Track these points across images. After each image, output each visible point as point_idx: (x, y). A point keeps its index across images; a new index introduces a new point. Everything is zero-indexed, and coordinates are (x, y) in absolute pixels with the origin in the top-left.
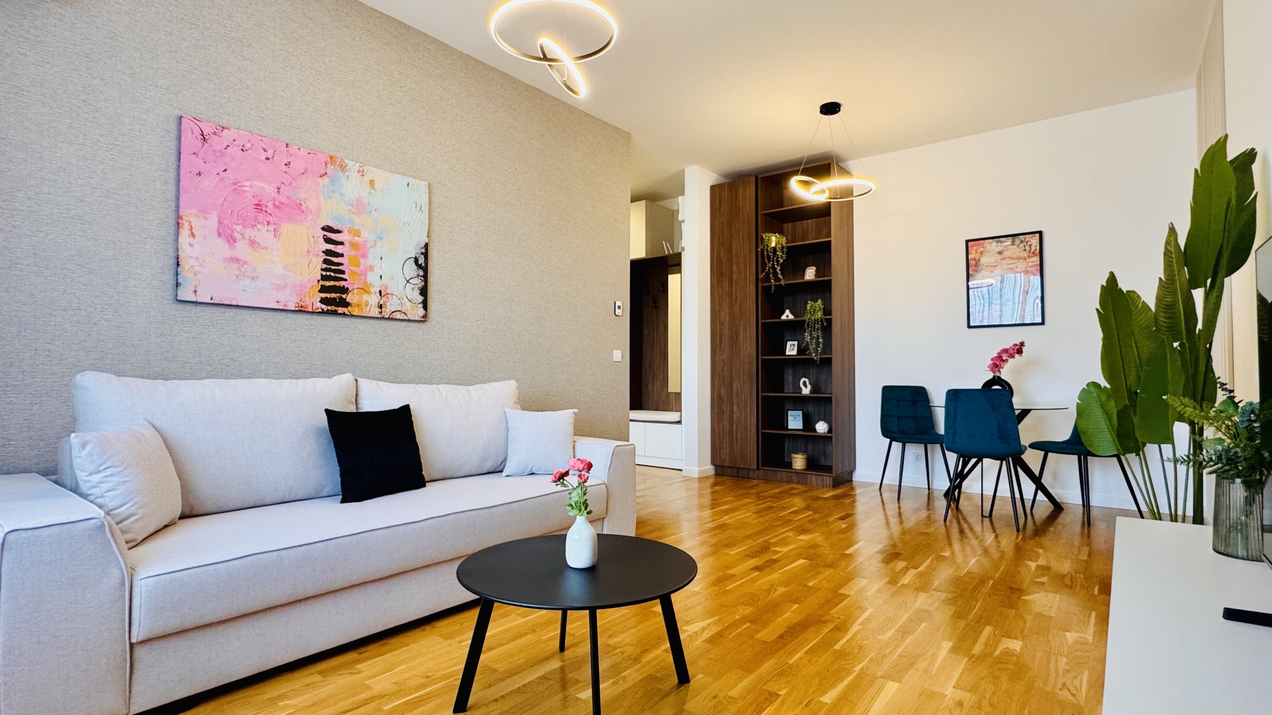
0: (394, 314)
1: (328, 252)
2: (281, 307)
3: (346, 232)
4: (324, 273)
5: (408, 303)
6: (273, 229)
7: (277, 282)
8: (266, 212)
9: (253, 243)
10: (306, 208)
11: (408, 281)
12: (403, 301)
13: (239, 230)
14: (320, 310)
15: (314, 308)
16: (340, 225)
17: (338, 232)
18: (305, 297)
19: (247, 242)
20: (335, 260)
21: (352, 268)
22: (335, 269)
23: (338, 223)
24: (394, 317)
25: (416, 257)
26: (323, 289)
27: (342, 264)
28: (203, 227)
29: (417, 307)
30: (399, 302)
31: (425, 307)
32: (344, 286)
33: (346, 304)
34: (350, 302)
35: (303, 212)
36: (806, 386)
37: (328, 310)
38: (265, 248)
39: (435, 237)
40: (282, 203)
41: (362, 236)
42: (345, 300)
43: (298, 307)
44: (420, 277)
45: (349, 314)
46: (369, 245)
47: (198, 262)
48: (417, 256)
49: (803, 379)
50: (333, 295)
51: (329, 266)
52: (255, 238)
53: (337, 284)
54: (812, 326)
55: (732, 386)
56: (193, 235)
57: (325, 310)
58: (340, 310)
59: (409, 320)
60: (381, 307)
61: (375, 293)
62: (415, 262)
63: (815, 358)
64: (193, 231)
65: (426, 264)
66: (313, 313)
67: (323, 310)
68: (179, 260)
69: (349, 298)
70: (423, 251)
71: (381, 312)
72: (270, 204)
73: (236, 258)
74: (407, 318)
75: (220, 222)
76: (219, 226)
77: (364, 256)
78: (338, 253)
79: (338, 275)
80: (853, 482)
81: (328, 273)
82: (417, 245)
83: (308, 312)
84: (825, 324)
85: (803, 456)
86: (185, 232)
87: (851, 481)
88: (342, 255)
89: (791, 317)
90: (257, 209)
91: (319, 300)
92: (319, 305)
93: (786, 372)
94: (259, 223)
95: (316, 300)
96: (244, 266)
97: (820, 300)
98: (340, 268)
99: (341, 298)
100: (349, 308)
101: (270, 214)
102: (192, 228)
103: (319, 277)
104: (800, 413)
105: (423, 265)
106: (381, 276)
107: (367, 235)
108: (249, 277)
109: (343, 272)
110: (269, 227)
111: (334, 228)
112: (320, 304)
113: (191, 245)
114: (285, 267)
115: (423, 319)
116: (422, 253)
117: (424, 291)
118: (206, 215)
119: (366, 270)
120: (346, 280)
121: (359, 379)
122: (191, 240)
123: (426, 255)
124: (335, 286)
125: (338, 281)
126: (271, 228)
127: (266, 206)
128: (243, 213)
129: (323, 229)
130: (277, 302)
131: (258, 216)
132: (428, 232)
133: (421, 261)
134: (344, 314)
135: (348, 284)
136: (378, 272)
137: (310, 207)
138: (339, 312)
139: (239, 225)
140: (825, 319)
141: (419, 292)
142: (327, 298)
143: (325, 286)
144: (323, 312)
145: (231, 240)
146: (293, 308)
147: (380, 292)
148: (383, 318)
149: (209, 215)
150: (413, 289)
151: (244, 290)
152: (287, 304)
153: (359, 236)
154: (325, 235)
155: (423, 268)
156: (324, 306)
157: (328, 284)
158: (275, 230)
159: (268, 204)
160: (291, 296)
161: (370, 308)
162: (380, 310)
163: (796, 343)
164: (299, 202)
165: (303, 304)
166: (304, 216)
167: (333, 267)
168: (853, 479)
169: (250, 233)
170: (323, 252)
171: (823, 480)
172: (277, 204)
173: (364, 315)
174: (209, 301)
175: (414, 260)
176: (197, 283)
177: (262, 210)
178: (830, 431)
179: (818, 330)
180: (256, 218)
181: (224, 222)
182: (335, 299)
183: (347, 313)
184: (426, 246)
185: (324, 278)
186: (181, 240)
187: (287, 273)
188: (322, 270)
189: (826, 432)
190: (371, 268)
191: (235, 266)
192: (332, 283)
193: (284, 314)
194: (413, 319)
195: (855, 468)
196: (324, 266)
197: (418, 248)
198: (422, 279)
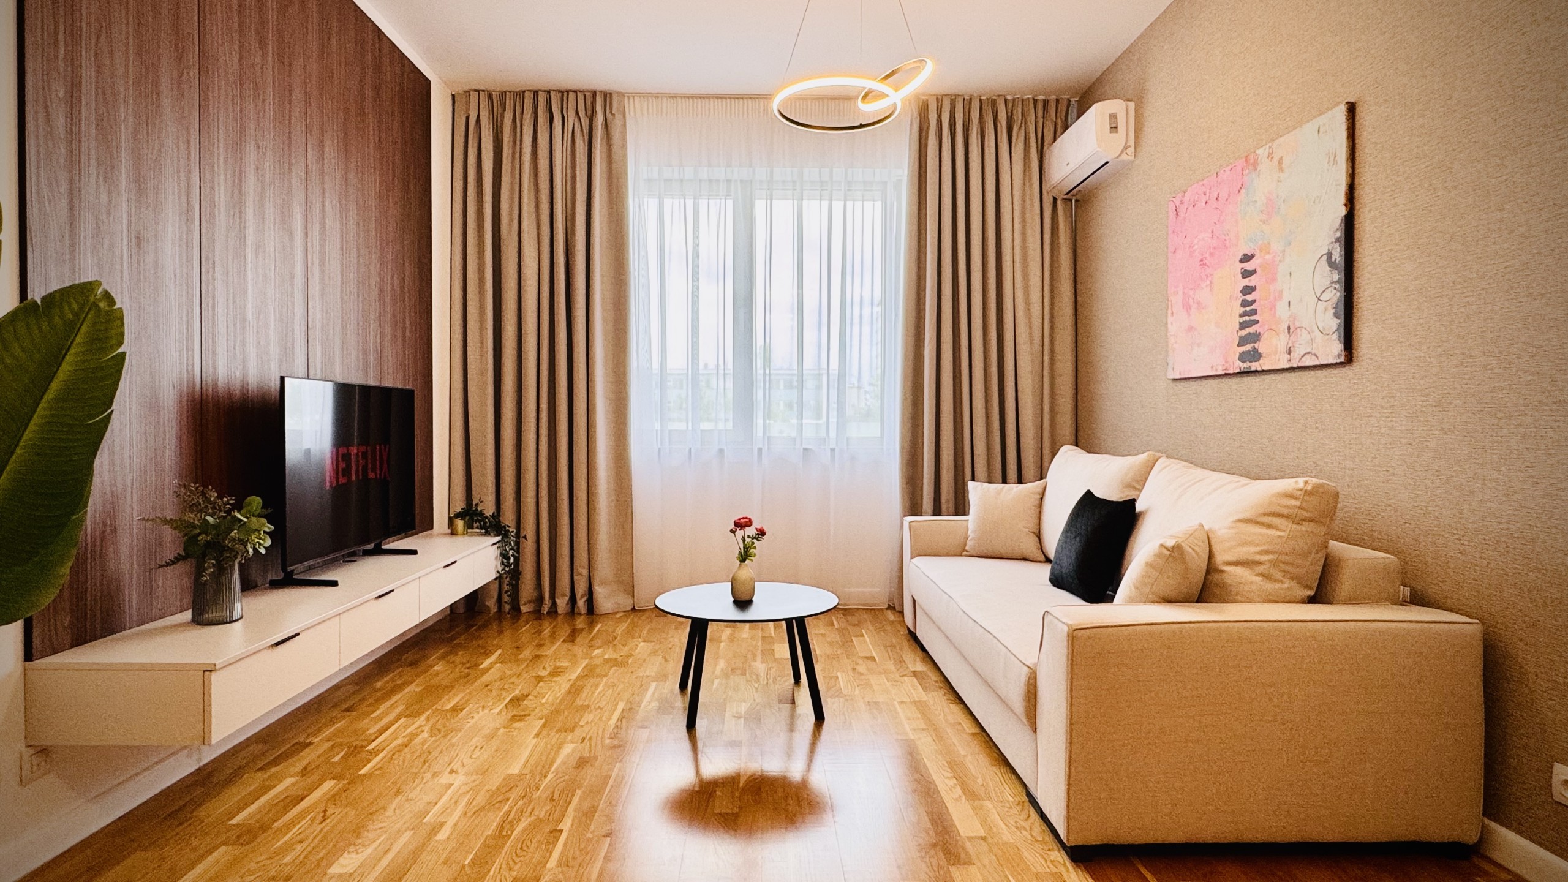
0: (1303, 359)
1: (1244, 290)
2: (1213, 373)
3: (1258, 255)
4: (1241, 320)
5: (1321, 337)
7: (1212, 344)
8: (1206, 265)
10: (1229, 242)
11: (1319, 299)
12: (1313, 336)
13: (1192, 296)
14: (1238, 371)
16: (1253, 248)
17: (1253, 256)
18: (1228, 354)
20: (1249, 297)
21: (1261, 303)
22: (1250, 311)
23: (1251, 244)
24: (1303, 364)
25: (1328, 251)
26: (1242, 341)
27: (1255, 301)
29: (1331, 340)
32: (1256, 331)
33: (1258, 356)
34: (1262, 352)
35: (1227, 249)
37: (1244, 368)
38: (1206, 307)
40: (1214, 248)
41: (1271, 252)
42: (1258, 350)
43: (1224, 369)
44: (1334, 285)
46: (1278, 260)
47: (1174, 339)
48: (1330, 248)
50: (1249, 347)
52: (1201, 299)
53: (1251, 330)
56: (1172, 314)
57: (1242, 369)
58: (1253, 366)
59: (1323, 366)
61: (1284, 332)
62: (1327, 260)
66: (1235, 375)
67: (1240, 369)
69: (1261, 347)
70: (1338, 234)
71: (1290, 360)
73: (1191, 326)
74: (1317, 363)
75: (1184, 293)
76: (1183, 297)
77: (1274, 279)
78: (1253, 287)
79: (1252, 318)
81: (1244, 319)
82: (1330, 229)
83: (1230, 374)
88: (1255, 288)
90: (1201, 265)
91: (1238, 357)
92: (1238, 363)
94: (1202, 281)
95: (1236, 357)
96: (1195, 333)
98: (1254, 306)
99: (1255, 349)
100: (1261, 361)
101: (1208, 266)
102: (1172, 307)
103: (1238, 327)
106: (1290, 303)
107: (1277, 246)
108: (1196, 344)
109: (1255, 312)
111: (1249, 254)
112: (1238, 361)
113: (1171, 324)
114: (1217, 324)
115: (1343, 361)
116: (1337, 240)
117: (1341, 309)
118: (1177, 290)
119: (1275, 299)
120: (1258, 322)
122: (1172, 319)
124: (1249, 333)
125: (1252, 326)
126: (1208, 282)
127: (1206, 259)
128: (1194, 276)
129: (1242, 261)
130: (1212, 367)
131: (1201, 273)
132: (1349, 195)
133: (1337, 254)
134: (1257, 372)
135: (1260, 327)
136: (1286, 297)
137: (1232, 239)
138: (1252, 369)
139: (1192, 290)
141: (1332, 312)
142: (1243, 352)
143: (1242, 336)
144: (1242, 373)
145: (1188, 310)
146: (1221, 372)
147: (1289, 328)
148: (1292, 369)
149: (1179, 289)
150: (1326, 310)
151: (1194, 360)
152: (1217, 368)
153: (1269, 253)
154: (1243, 268)
155: (1345, 269)
156: (1241, 364)
157: (1244, 332)
158: (1210, 282)
159: (1207, 256)
160: (1219, 357)
161: (1279, 356)
162: (1289, 357)
164: (1225, 238)
165: (1227, 365)
166: (1228, 254)
167: (1248, 309)
169: (1197, 295)
170: (1241, 292)
172: (1212, 251)
173: (1273, 368)
175: (1325, 257)
180: (1200, 276)
182: (1249, 351)
183: (1259, 369)
184: (1346, 221)
185: (1243, 326)
186: (1169, 321)
187: (1217, 330)
188: (1241, 316)
190: (1280, 295)
191: (1190, 334)
192: (1247, 331)
194: (1326, 362)
196: (1243, 309)
197: (1332, 233)
198: (1338, 286)
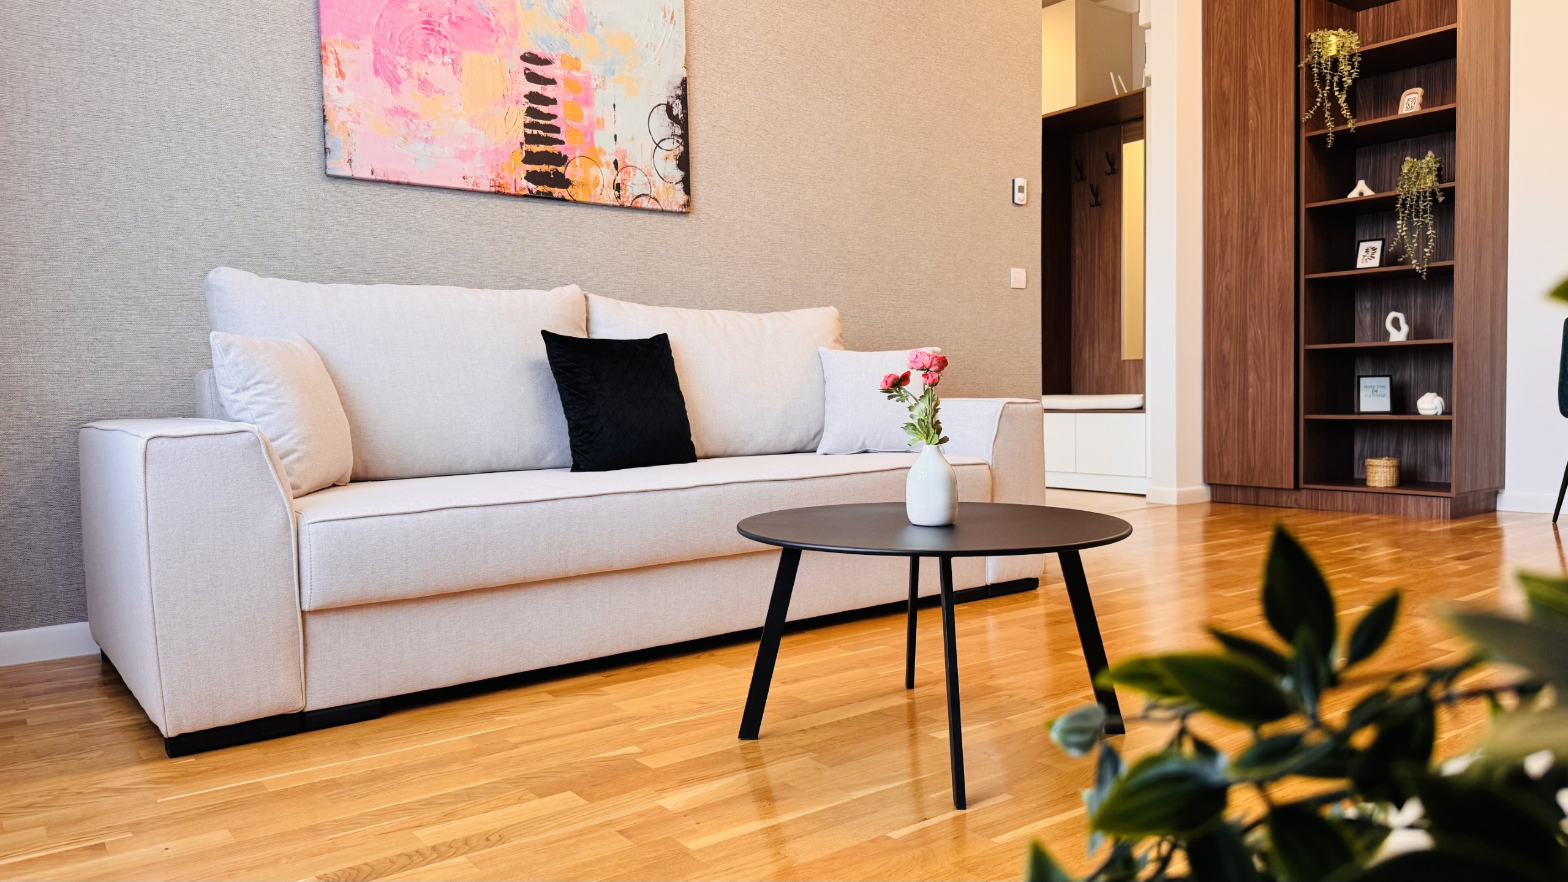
0: (639, 200)
1: (533, 97)
2: (470, 187)
3: (557, 63)
4: (529, 131)
5: (659, 183)
6: (451, 61)
7: (464, 146)
8: (439, 33)
9: (424, 84)
10: (496, 25)
11: (657, 145)
12: (652, 179)
13: (403, 64)
14: (526, 192)
15: (518, 189)
16: (548, 52)
17: (546, 62)
18: (503, 169)
19: (416, 82)
20: (544, 109)
21: (569, 122)
22: (545, 125)
23: (544, 47)
24: (639, 205)
25: (668, 103)
26: (530, 158)
27: (554, 117)
28: (354, 61)
29: (674, 189)
30: (645, 179)
31: (687, 190)
32: (560, 153)
33: (565, 183)
34: (571, 179)
35: (492, 31)
36: (1398, 328)
37: (538, 192)
38: (441, 91)
39: (697, 66)
40: (462, 19)
41: (582, 69)
42: (563, 175)
43: (495, 186)
44: (675, 138)
45: (570, 198)
46: (594, 83)
47: (351, 115)
48: (671, 101)
49: (1392, 315)
50: (545, 168)
51: (535, 120)
52: (426, 76)
53: (550, 149)
54: (1411, 206)
55: (1245, 336)
56: (341, 74)
57: (534, 191)
58: (557, 192)
59: (662, 211)
60: (618, 188)
61: (608, 165)
62: (667, 111)
63: (1417, 268)
64: (342, 67)
65: (686, 115)
66: (516, 196)
67: (531, 191)
68: (325, 113)
69: (569, 172)
70: (679, 92)
71: (619, 197)
72: (444, 21)
73: (402, 108)
74: (659, 208)
75: (377, 53)
76: (375, 58)
77: (588, 102)
78: (548, 98)
79: (551, 135)
80: (1498, 513)
81: (535, 132)
82: (669, 82)
83: (509, 195)
84: (1441, 199)
85: (1389, 463)
86: (331, 69)
87: (1495, 510)
88: (554, 102)
89: (1368, 193)
90: (427, 29)
91: (523, 175)
92: (525, 183)
93: (1358, 305)
94: (430, 51)
95: (520, 175)
96: (414, 121)
97: (1430, 153)
98: (553, 122)
99: (556, 173)
100: (570, 189)
101: (445, 37)
102: (339, 63)
103: (522, 138)
104: (1386, 381)
105: (680, 116)
106: (615, 136)
107: (591, 67)
108: (421, 138)
109: (557, 130)
110: (445, 57)
111: (539, 56)
112: (526, 181)
113: (340, 90)
114: (472, 122)
115: (684, 210)
116: (678, 97)
117: (684, 162)
118: (357, 42)
119: (592, 125)
120: (562, 142)
121: (590, 295)
122: (338, 81)
123: (684, 99)
124: (547, 152)
125: (551, 144)
126: (447, 59)
127: (440, 24)
128: (407, 37)
129: (524, 58)
130: (464, 178)
131: (428, 40)
132: (686, 59)
133: (677, 110)
134: (562, 200)
135: (565, 150)
136: (610, 129)
137: (502, 23)
138: (555, 195)
139: (402, 55)
140: (1441, 190)
141: (675, 163)
142: (536, 172)
143: (532, 152)
144: (531, 196)
145: (394, 82)
146: (487, 189)
147: (616, 163)
148: (622, 207)
149: (361, 42)
150: (666, 158)
151: (416, 159)
152: (477, 181)
153: (578, 69)
154: (527, 69)
155: (681, 122)
156: (531, 186)
157: (535, 149)
158: (453, 61)
159: (441, 21)
160: (483, 168)
161: (602, 189)
162: (617, 193)
163: (1378, 244)
164: (487, 15)
165: (501, 182)
166: (495, 38)
167: (542, 122)
168: (1498, 509)
169: (420, 68)
170: (526, 96)
171: (1430, 506)
172: (454, 20)
173: (593, 201)
174: (369, 176)
175: (664, 108)
176: (352, 149)
177: (432, 30)
178: (1447, 411)
179: (1425, 212)
180: (426, 44)
181: (382, 51)
182: (547, 173)
183: (567, 197)
184: (684, 83)
185: (530, 139)
186: (326, 82)
187: (474, 131)
188: (526, 126)
189: (1440, 412)
190: (600, 123)
191: (401, 121)
192: (542, 148)
193: (475, 198)
194: (669, 208)
195: (1503, 487)
196: (529, 120)
197: (671, 88)
198: (680, 141)
